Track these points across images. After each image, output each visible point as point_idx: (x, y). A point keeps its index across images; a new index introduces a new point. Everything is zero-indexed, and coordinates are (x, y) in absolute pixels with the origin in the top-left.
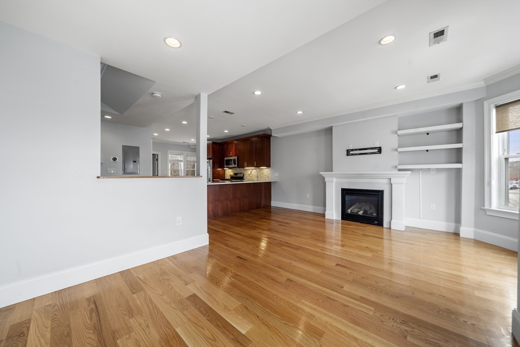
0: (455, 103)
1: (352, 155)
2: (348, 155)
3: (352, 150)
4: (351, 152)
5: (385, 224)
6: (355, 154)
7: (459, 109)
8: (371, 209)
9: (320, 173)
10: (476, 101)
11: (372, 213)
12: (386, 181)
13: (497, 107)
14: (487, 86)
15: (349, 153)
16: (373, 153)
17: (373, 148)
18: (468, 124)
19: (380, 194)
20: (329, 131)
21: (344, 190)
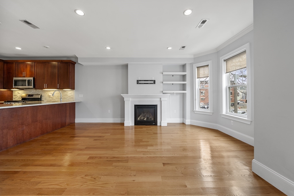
0: (183, 63)
1: (140, 83)
2: (137, 83)
3: (140, 81)
4: (140, 82)
5: (158, 124)
6: (142, 83)
7: (184, 66)
8: (150, 116)
9: (121, 95)
10: (190, 63)
11: (151, 119)
12: (159, 99)
13: (197, 67)
14: (194, 58)
15: (138, 82)
16: (151, 83)
17: (151, 81)
18: (187, 73)
19: (156, 107)
20: (126, 66)
21: (135, 106)
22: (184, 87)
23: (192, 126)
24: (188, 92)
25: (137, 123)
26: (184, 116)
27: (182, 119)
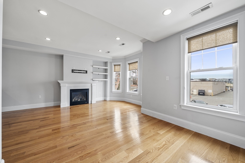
0: (106, 61)
1: (75, 72)
2: (72, 72)
3: (75, 70)
4: (74, 71)
5: (90, 102)
6: (76, 72)
7: (106, 64)
8: (82, 97)
9: (58, 81)
10: (110, 62)
11: (83, 99)
12: (90, 85)
13: (114, 65)
14: (112, 59)
15: (73, 71)
16: (84, 73)
17: (84, 71)
18: (108, 68)
19: (87, 90)
20: (62, 57)
21: (71, 90)
22: (106, 77)
23: (110, 101)
24: (108, 80)
25: (72, 103)
26: (105, 95)
27: (104, 97)
